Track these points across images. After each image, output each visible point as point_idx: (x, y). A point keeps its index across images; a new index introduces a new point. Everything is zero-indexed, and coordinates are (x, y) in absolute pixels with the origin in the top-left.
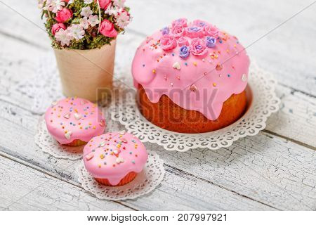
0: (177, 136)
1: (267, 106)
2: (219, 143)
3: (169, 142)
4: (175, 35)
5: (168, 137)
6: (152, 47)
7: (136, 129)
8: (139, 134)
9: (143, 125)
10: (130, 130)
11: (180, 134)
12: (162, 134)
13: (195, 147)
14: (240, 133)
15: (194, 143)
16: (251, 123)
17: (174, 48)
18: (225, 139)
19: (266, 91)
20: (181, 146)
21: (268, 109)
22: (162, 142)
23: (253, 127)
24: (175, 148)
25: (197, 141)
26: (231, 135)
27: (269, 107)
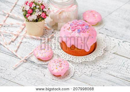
0: (77, 57)
1: (102, 46)
2: (90, 59)
3: (75, 60)
4: (75, 26)
5: (74, 58)
6: (67, 30)
7: (63, 56)
8: (65, 57)
9: (65, 54)
10: (61, 57)
11: (78, 57)
12: (72, 57)
13: (83, 61)
14: (96, 55)
15: (83, 59)
16: (99, 52)
17: (75, 30)
18: (92, 57)
19: (100, 41)
20: (79, 60)
21: (103, 47)
22: (72, 59)
23: (100, 53)
24: (77, 62)
25: (84, 59)
26: (94, 56)
27: (103, 46)
